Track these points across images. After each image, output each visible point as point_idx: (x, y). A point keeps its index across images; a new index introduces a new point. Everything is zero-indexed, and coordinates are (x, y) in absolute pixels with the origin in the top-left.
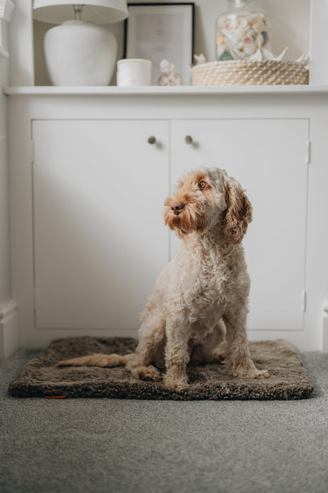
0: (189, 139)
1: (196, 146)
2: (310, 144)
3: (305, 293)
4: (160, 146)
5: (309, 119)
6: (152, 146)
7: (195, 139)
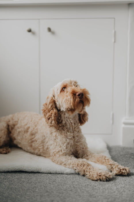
0: (49, 30)
1: (53, 33)
2: (115, 32)
3: (113, 115)
4: (34, 33)
5: (114, 18)
6: (30, 33)
7: (52, 29)
